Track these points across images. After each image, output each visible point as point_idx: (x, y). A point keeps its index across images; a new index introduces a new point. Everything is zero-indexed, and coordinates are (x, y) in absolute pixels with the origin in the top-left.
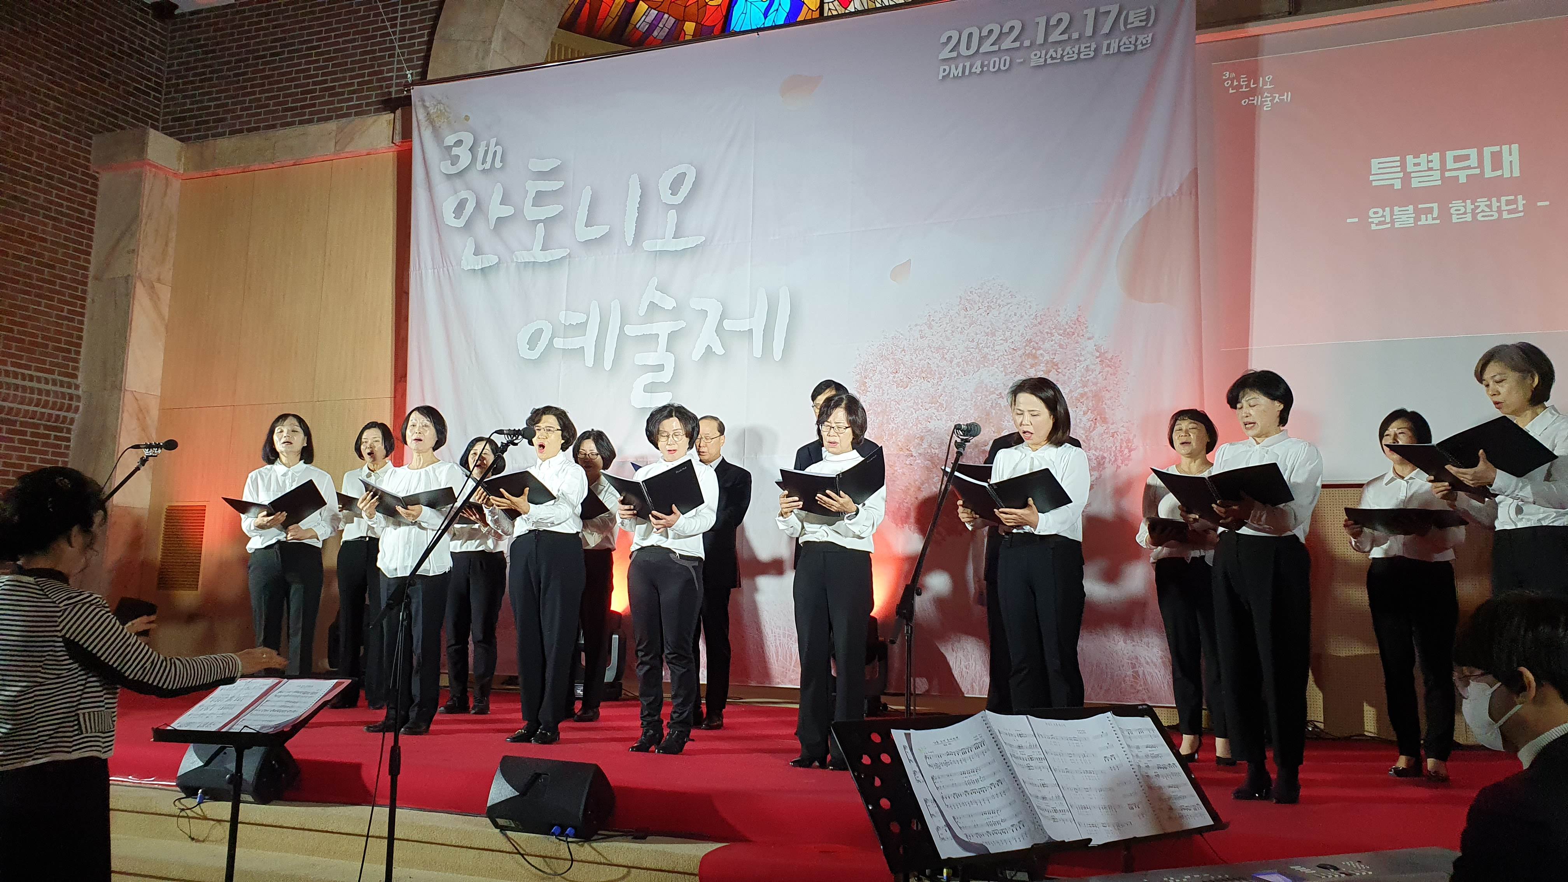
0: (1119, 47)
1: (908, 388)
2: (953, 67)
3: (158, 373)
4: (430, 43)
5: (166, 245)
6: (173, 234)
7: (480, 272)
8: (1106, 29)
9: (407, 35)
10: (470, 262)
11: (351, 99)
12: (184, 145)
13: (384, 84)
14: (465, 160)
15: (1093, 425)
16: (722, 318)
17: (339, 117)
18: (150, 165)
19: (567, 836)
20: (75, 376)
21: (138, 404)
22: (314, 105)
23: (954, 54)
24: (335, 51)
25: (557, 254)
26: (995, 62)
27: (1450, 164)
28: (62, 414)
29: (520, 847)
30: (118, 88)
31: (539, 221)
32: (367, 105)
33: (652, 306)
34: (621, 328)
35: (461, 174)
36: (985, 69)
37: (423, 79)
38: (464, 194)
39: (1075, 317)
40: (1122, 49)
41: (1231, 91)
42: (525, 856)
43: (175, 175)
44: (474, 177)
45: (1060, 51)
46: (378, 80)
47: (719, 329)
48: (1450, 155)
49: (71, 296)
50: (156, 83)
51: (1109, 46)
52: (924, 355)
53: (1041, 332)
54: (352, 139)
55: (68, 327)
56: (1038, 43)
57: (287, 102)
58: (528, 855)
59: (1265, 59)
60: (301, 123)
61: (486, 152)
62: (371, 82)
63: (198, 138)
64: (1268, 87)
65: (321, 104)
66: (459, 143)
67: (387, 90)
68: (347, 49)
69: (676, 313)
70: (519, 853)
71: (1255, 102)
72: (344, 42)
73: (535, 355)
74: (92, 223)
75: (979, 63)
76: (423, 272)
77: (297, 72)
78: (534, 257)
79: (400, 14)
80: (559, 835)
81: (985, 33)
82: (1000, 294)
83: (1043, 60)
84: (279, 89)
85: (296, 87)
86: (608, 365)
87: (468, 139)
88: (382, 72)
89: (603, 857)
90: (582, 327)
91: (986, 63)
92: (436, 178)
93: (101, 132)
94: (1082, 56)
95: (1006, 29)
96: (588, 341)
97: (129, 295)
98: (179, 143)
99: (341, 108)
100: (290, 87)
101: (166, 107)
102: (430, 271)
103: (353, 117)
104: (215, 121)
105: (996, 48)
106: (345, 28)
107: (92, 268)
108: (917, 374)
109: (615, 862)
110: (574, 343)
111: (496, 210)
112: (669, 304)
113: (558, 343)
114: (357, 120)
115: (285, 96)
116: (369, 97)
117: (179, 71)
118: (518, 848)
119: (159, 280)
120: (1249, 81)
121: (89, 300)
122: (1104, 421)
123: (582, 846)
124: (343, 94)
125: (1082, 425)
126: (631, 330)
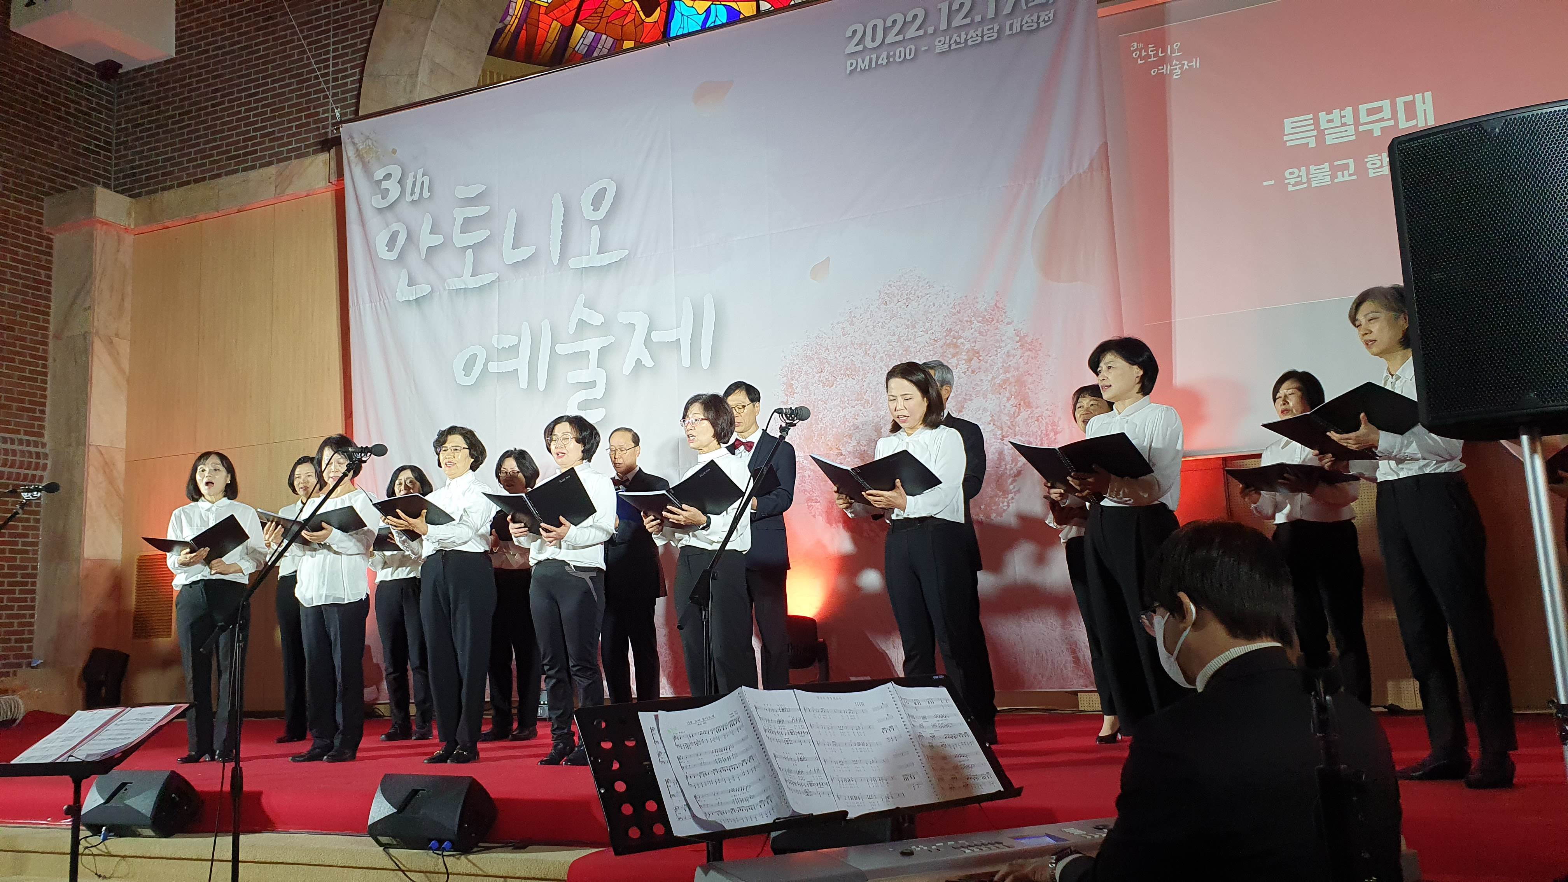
0: (1022, 26)
1: (834, 386)
2: (860, 60)
3: (122, 425)
4: (360, 81)
5: (123, 300)
6: (129, 289)
7: (414, 302)
8: (1007, 10)
9: (340, 75)
10: (405, 293)
11: (290, 143)
12: (133, 200)
13: (320, 125)
14: (394, 192)
15: (1017, 410)
16: (650, 330)
17: (279, 161)
18: (102, 223)
19: (444, 850)
20: (41, 435)
21: (104, 458)
22: (255, 152)
23: (860, 48)
24: (273, 97)
25: (486, 278)
26: (900, 51)
27: (1364, 118)
28: (30, 472)
29: (402, 864)
30: (66, 149)
31: (468, 247)
32: (307, 147)
33: (582, 324)
34: (553, 348)
35: (391, 206)
36: (891, 60)
37: (357, 117)
38: (395, 227)
39: (993, 303)
40: (1025, 28)
41: (1140, 62)
42: (406, 873)
43: (127, 230)
44: (404, 209)
45: (963, 36)
46: (315, 122)
47: (648, 341)
48: (1363, 108)
49: (32, 356)
50: (106, 142)
51: (1011, 25)
52: (848, 352)
53: (960, 321)
54: (291, 182)
55: (31, 387)
56: (941, 29)
57: (229, 151)
58: (407, 871)
59: (1172, 26)
60: (245, 170)
61: (414, 183)
62: (308, 124)
63: (148, 193)
64: (1176, 54)
65: (262, 150)
66: (388, 176)
67: (323, 131)
68: (284, 94)
69: (605, 328)
70: (400, 869)
71: (1164, 70)
72: (281, 87)
73: (470, 381)
74: (49, 284)
75: (884, 55)
76: (361, 307)
77: (238, 120)
78: (466, 285)
79: (332, 55)
80: (436, 850)
81: (889, 23)
82: (918, 286)
83: (947, 46)
84: (221, 139)
85: (238, 135)
86: (542, 385)
87: (397, 172)
88: (318, 114)
89: (481, 870)
90: (514, 350)
91: (892, 53)
92: (369, 213)
93: (52, 194)
94: (985, 39)
95: (909, 18)
96: (521, 364)
97: (87, 351)
98: (129, 199)
99: (282, 152)
100: (231, 136)
101: (116, 165)
102: (367, 305)
103: (293, 161)
104: (163, 175)
105: (900, 37)
106: (281, 73)
107: (51, 328)
108: (842, 372)
109: (491, 873)
110: (508, 366)
111: (426, 239)
112: (597, 319)
113: (493, 367)
114: (295, 162)
115: (228, 145)
116: (308, 139)
117: (126, 129)
118: (400, 865)
119: (117, 335)
120: (1157, 50)
121: (50, 360)
122: (1028, 405)
123: (458, 859)
124: (282, 138)
125: (1006, 412)
126: (561, 349)
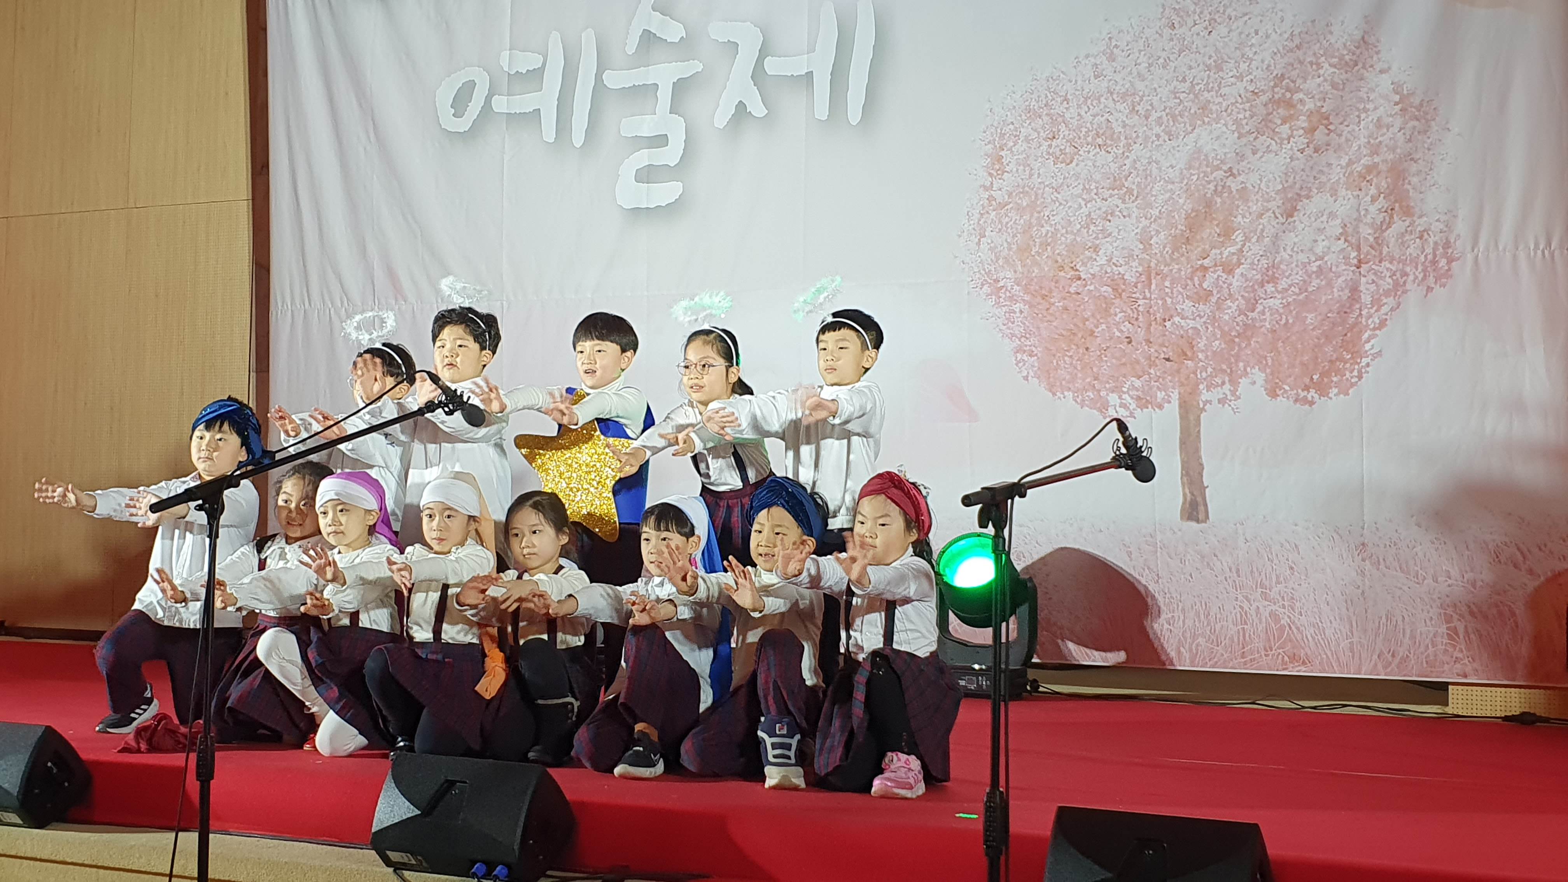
1: (1074, 164)
15: (1387, 219)
16: (763, 55)
33: (649, 38)
34: (599, 76)
39: (1358, 35)
47: (758, 75)
52: (1102, 106)
53: (1301, 62)
69: (686, 48)
73: (463, 125)
86: (578, 139)
90: (536, 76)
96: (546, 99)
108: (1089, 139)
110: (524, 103)
112: (673, 32)
113: (500, 104)
122: (1408, 212)
125: (1369, 220)
126: (614, 79)
